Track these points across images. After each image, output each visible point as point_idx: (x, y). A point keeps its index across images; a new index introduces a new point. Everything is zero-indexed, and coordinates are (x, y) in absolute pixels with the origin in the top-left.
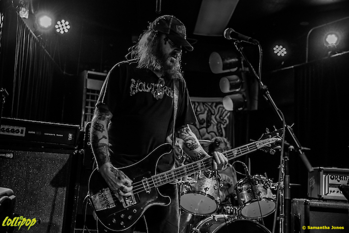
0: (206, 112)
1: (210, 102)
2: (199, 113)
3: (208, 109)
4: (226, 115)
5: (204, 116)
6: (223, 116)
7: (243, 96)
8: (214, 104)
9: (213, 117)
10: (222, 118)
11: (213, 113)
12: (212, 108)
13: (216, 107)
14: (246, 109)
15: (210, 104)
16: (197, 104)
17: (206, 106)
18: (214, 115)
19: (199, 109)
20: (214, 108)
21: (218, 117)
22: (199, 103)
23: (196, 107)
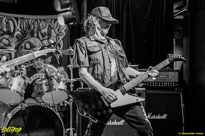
0: (47, 27)
1: (49, 19)
2: (41, 28)
3: (48, 25)
4: (63, 28)
5: (45, 31)
6: (61, 30)
7: (73, 13)
8: (53, 21)
9: (53, 31)
10: (60, 31)
11: (53, 27)
12: (51, 23)
13: (54, 22)
14: (76, 24)
15: (50, 21)
16: (39, 21)
17: (47, 22)
18: (53, 29)
19: (41, 25)
20: (53, 23)
21: (56, 31)
22: (40, 20)
23: (38, 23)
